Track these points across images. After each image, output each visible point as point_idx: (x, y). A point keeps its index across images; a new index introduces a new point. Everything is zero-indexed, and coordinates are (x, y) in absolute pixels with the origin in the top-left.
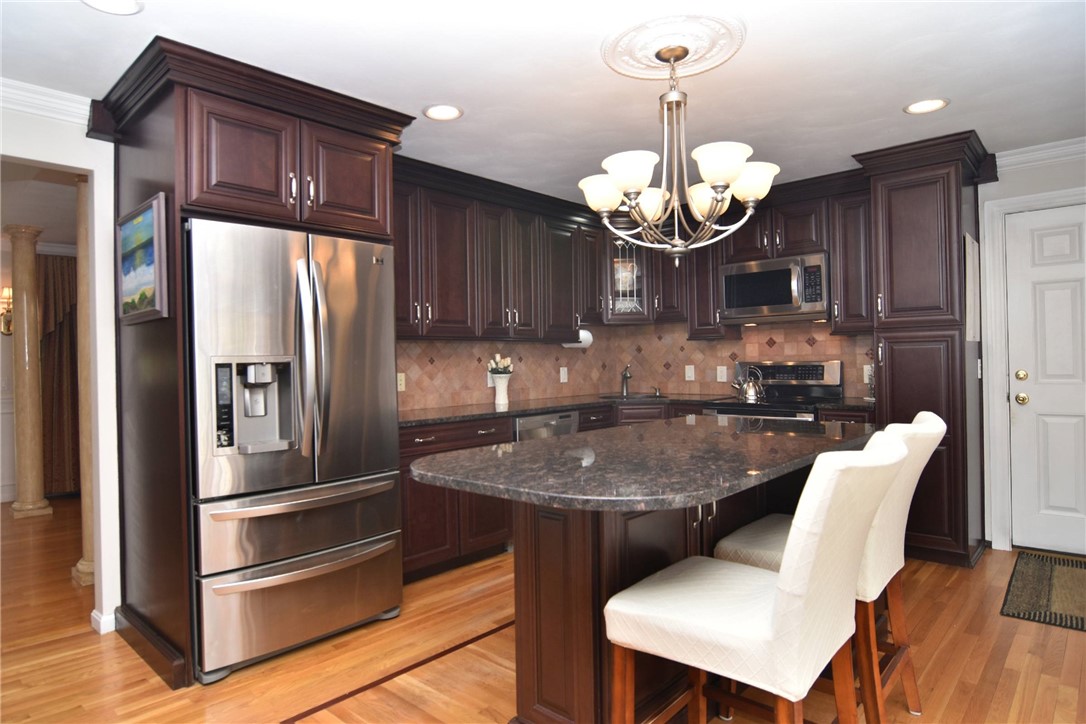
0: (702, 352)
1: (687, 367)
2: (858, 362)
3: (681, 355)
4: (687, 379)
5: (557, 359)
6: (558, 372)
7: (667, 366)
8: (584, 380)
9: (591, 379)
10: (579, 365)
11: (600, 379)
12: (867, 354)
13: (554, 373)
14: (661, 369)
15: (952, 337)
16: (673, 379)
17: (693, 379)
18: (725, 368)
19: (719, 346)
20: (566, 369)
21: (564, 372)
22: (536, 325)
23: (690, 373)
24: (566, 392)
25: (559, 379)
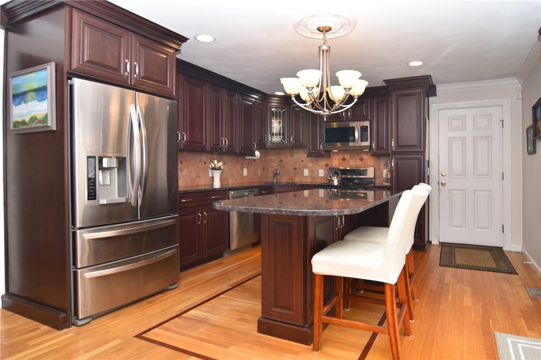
0: (312, 163)
1: (305, 170)
2: (381, 168)
3: (302, 164)
4: (305, 175)
5: (242, 164)
6: (243, 171)
7: (295, 169)
8: (255, 175)
9: (258, 174)
10: (252, 168)
11: (262, 175)
12: (385, 165)
13: (241, 171)
14: (292, 170)
15: (420, 158)
16: (298, 175)
17: (307, 175)
18: (323, 170)
19: (320, 160)
20: (246, 169)
21: (245, 171)
22: (236, 147)
23: (306, 172)
24: (246, 181)
25: (243, 174)
